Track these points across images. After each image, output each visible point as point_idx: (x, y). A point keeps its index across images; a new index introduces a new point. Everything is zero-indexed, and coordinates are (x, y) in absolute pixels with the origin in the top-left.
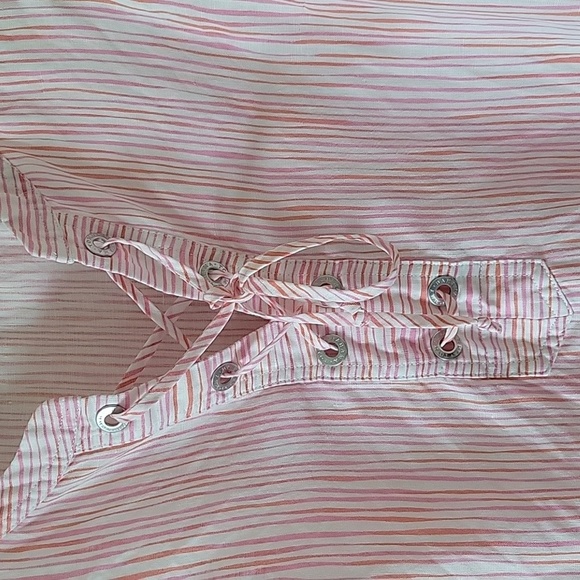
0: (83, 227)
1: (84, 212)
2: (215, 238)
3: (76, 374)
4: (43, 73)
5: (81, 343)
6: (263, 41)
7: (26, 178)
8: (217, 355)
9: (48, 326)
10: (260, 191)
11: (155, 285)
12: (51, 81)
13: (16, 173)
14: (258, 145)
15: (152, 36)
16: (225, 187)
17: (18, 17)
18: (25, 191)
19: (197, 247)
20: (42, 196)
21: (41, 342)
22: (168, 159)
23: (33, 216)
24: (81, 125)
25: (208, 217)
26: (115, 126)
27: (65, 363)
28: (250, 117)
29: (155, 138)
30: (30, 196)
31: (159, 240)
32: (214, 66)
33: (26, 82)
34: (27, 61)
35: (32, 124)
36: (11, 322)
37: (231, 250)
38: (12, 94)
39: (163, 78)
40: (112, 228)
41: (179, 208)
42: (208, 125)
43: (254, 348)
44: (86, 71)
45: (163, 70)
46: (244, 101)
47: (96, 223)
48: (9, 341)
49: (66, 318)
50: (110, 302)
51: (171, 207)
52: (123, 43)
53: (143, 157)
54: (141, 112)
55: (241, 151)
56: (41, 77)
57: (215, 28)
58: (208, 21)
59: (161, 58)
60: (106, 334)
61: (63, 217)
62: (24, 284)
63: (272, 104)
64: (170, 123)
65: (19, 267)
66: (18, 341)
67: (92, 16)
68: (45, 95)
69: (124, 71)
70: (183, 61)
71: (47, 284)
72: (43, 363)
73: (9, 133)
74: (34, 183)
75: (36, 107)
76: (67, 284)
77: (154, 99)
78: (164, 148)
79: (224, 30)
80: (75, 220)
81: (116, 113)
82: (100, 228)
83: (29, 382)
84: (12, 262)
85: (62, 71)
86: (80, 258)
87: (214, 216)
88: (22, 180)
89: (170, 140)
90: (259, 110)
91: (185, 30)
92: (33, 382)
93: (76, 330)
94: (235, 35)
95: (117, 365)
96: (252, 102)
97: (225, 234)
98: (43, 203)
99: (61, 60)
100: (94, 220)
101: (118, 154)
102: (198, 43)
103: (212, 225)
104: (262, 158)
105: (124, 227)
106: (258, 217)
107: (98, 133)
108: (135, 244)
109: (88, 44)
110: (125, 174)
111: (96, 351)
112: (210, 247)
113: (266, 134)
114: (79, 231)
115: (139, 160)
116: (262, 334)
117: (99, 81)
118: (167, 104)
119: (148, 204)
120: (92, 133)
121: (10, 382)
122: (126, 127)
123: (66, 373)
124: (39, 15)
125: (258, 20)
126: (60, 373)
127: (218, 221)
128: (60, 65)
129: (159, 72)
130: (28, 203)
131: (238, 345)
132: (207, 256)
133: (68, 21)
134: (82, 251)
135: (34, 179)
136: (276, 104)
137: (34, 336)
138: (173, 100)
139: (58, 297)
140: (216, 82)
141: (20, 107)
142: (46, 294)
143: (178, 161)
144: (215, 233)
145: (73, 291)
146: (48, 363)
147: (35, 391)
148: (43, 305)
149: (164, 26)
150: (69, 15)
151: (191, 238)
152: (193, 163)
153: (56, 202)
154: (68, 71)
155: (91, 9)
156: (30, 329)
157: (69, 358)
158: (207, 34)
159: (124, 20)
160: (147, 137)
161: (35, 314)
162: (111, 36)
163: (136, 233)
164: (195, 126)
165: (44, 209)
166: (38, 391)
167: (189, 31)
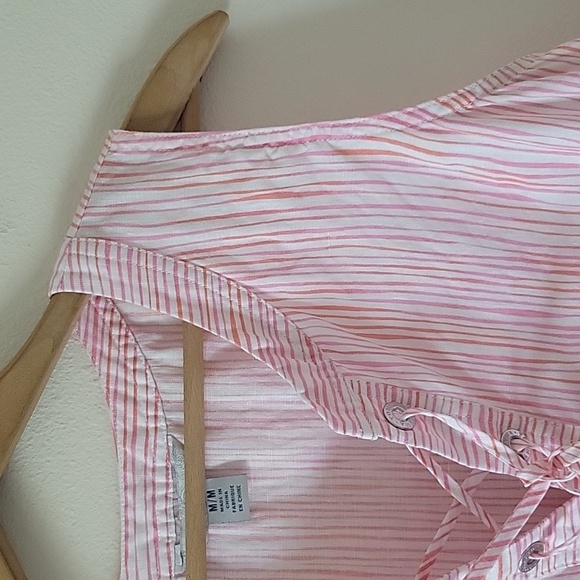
0: (378, 396)
1: (375, 378)
2: (510, 402)
3: (357, 549)
4: (331, 230)
5: (360, 514)
6: (560, 192)
7: (313, 341)
8: (528, 535)
9: (324, 496)
10: (559, 352)
11: (459, 459)
12: (338, 238)
13: (303, 337)
14: (555, 302)
15: (443, 188)
16: (520, 347)
17: (308, 173)
18: (313, 357)
19: (495, 414)
20: (331, 361)
21: (317, 514)
22: (459, 318)
23: (328, 386)
24: (368, 283)
25: (502, 379)
26: (404, 284)
27: (344, 536)
28: (545, 272)
29: (446, 296)
30: (319, 362)
31: (456, 407)
32: (507, 219)
33: (312, 239)
34: (315, 218)
35: (317, 283)
36: (283, 492)
37: (528, 415)
38: (296, 251)
39: (455, 233)
40: (406, 395)
41: (470, 370)
42: (503, 281)
43: (560, 524)
44: (375, 227)
45: (456, 224)
46: (539, 255)
47: (389, 390)
48: (283, 513)
49: (342, 487)
50: (391, 470)
51: (462, 369)
52: (413, 197)
53: (432, 316)
54: (432, 269)
55: (537, 309)
56: (328, 234)
57: (511, 180)
58: (505, 173)
59: (451, 211)
60: (386, 504)
61: (356, 385)
62: (300, 451)
63: (568, 257)
64: (461, 280)
65: (296, 433)
66: (293, 513)
67: (383, 170)
68: (331, 252)
69: (415, 226)
70: (474, 214)
71: (324, 451)
72: (320, 537)
73: (293, 293)
74: (322, 347)
75: (322, 266)
76: (346, 451)
77: (445, 255)
78: (455, 307)
79: (520, 182)
80: (369, 388)
81: (406, 271)
82: (394, 396)
83: (305, 558)
84: (287, 428)
85: (351, 228)
86: (384, 434)
87: (511, 379)
88: (309, 344)
89: (461, 298)
90: (555, 264)
91: (477, 181)
92: (310, 558)
93: (355, 499)
94: (532, 187)
95: (400, 539)
96: (547, 255)
97: (521, 398)
98: (333, 369)
99: (351, 216)
100: (386, 386)
101: (406, 313)
102: (490, 194)
103: (507, 389)
104: (559, 316)
105: (418, 393)
106: (558, 380)
107: (385, 291)
108: (439, 417)
109: (379, 199)
110: (412, 334)
111: (377, 523)
112: (507, 413)
113: (563, 291)
114: (374, 399)
115: (427, 319)
116: (568, 509)
117: (389, 237)
118: (459, 260)
119: (436, 366)
120: (379, 292)
121: (286, 558)
122: (415, 284)
123: (346, 549)
124: (330, 171)
125: (559, 171)
126: (339, 549)
127: (513, 384)
128: (348, 221)
129: (451, 227)
130: (318, 370)
131: (547, 522)
132: (506, 424)
133: (360, 176)
134: (384, 424)
135: (322, 343)
136: (571, 258)
137: (309, 507)
138: (465, 256)
139: (335, 465)
140: (508, 236)
141: (305, 266)
142: (322, 461)
143: (469, 319)
144: (509, 397)
145: (352, 458)
146: (326, 537)
147: (311, 567)
148: (319, 474)
149: (455, 178)
150: (361, 170)
151: (488, 404)
152: (485, 321)
153: (345, 369)
154: (357, 227)
155: (383, 162)
156: (303, 499)
157: (347, 532)
158: (500, 185)
159: (416, 173)
160: (436, 295)
161: (310, 482)
162: (402, 189)
163: (431, 401)
164: (488, 283)
165: (336, 376)
166: (316, 567)
167: (482, 182)
